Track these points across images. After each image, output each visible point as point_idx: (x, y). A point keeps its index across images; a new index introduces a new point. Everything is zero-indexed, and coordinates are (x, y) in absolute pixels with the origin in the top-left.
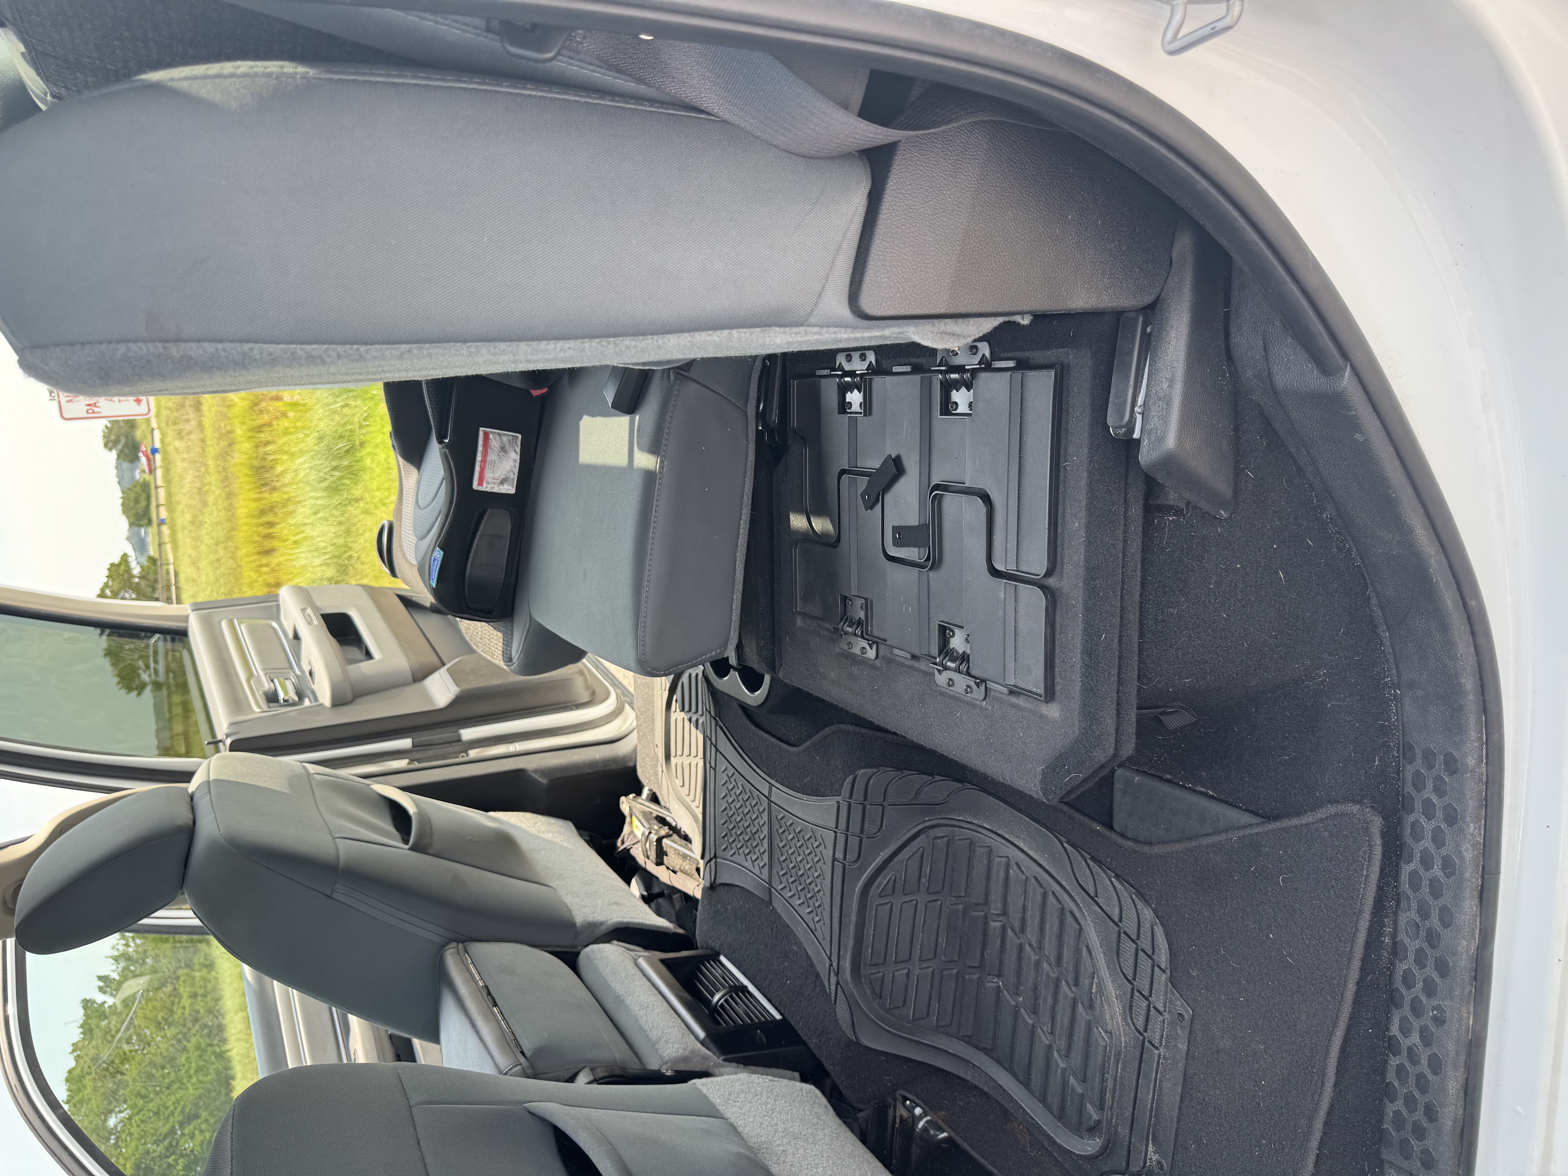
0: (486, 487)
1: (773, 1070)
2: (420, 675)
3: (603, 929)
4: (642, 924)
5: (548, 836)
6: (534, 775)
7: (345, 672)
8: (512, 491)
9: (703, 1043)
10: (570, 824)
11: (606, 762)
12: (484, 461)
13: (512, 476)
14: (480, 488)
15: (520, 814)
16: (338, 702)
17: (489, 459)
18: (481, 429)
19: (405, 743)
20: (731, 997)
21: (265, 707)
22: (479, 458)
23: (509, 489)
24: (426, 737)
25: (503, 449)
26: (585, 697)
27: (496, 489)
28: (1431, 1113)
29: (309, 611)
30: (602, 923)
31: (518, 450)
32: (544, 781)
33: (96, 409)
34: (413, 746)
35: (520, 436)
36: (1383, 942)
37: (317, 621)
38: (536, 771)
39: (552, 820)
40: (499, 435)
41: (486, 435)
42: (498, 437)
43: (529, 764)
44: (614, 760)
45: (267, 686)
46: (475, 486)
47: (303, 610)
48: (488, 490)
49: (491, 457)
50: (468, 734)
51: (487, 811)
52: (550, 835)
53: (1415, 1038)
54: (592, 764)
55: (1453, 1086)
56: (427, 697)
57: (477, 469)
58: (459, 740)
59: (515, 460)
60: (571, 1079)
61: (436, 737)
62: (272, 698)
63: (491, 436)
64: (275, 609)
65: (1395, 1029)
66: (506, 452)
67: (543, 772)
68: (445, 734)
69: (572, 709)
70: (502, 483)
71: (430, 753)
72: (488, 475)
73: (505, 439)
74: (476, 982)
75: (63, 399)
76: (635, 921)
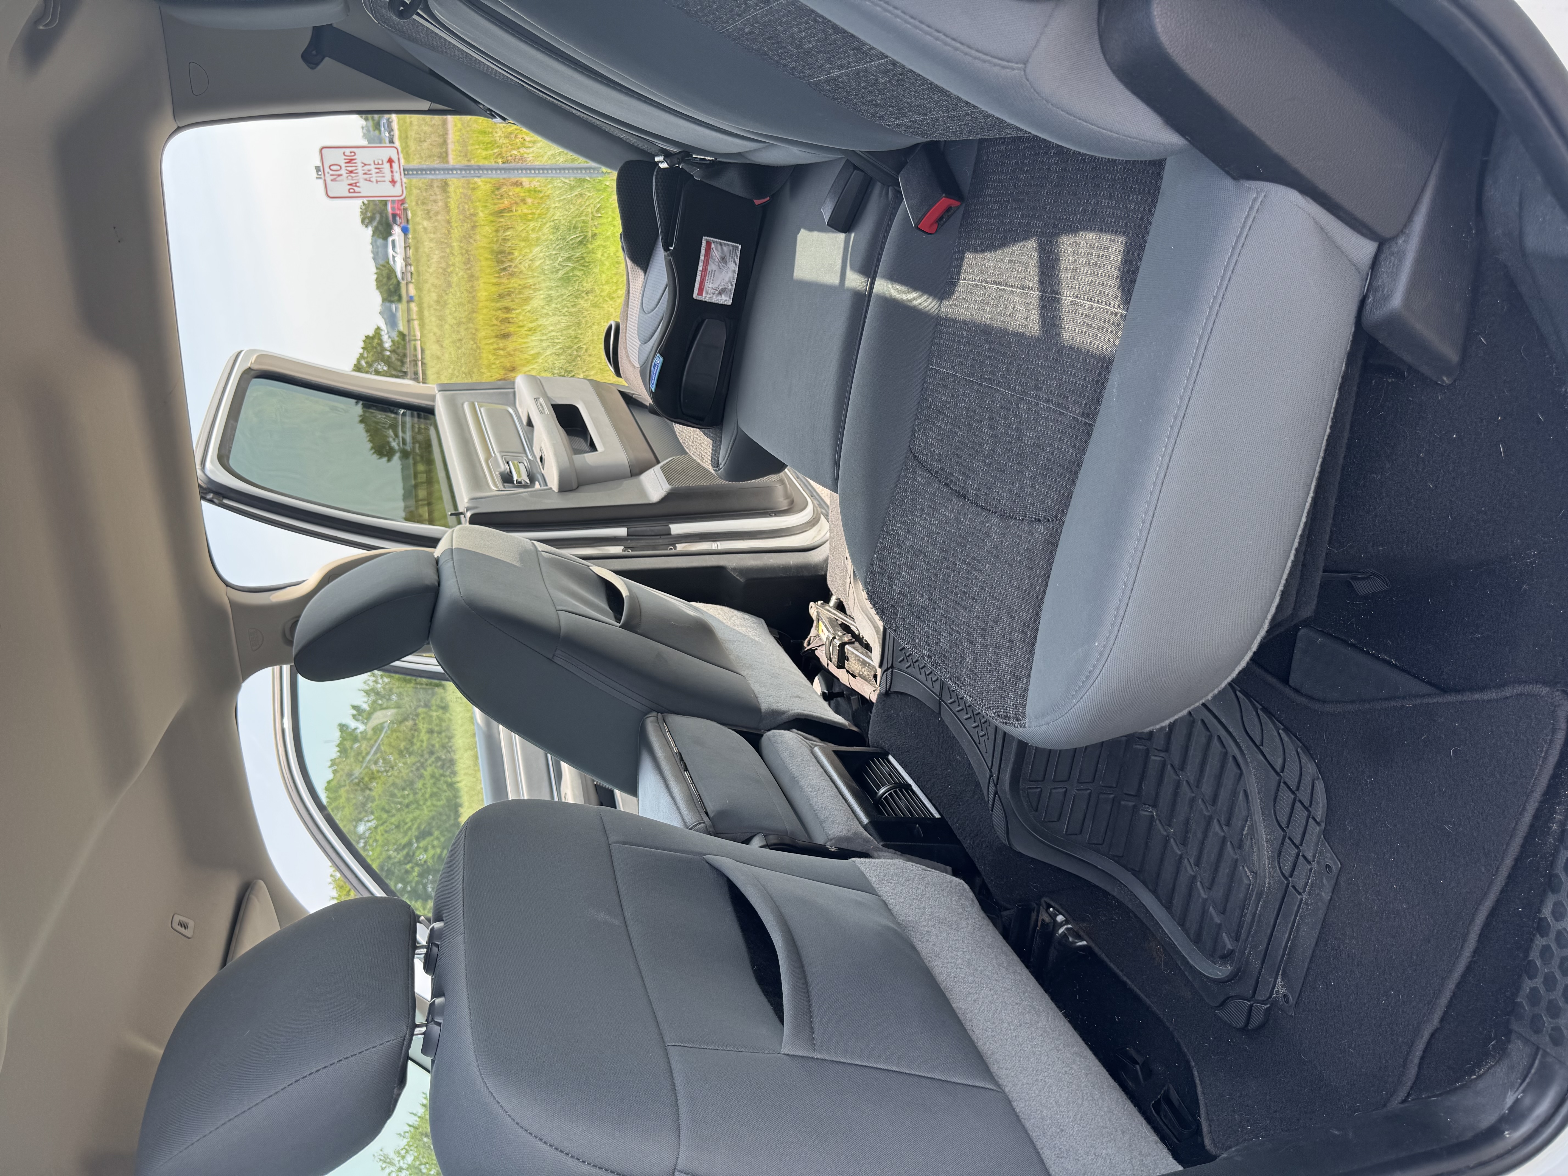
0: (706, 297)
1: (927, 861)
2: (637, 470)
3: (784, 718)
4: (821, 718)
5: (742, 630)
6: (733, 573)
7: (571, 461)
8: (730, 303)
9: (865, 827)
10: (763, 621)
11: (799, 568)
12: (705, 270)
13: (730, 287)
14: (700, 298)
15: (719, 607)
16: (565, 488)
17: (709, 269)
18: (704, 238)
19: (622, 531)
20: (896, 792)
21: (501, 487)
22: (700, 268)
23: (726, 300)
24: (640, 528)
25: (723, 259)
26: (784, 505)
27: (714, 300)
29: (541, 400)
30: (784, 713)
31: (737, 260)
32: (741, 579)
33: (357, 189)
34: (628, 535)
35: (740, 247)
36: (1550, 828)
37: (549, 412)
38: (734, 569)
39: (746, 616)
40: (721, 244)
41: (709, 244)
42: (719, 247)
43: (730, 562)
44: (806, 567)
45: (503, 467)
46: (695, 296)
47: (536, 399)
48: (707, 300)
49: (712, 267)
50: (677, 529)
51: (690, 601)
52: (744, 629)
54: (786, 569)
56: (643, 492)
57: (698, 278)
58: (669, 534)
59: (734, 272)
60: (747, 841)
61: (648, 529)
62: (507, 479)
63: (713, 246)
64: (511, 396)
65: (1547, 912)
66: (726, 263)
67: (742, 571)
68: (656, 527)
69: (771, 516)
70: (720, 294)
71: (643, 543)
72: (709, 285)
73: (725, 249)
74: (671, 749)
75: (329, 178)
76: (814, 714)
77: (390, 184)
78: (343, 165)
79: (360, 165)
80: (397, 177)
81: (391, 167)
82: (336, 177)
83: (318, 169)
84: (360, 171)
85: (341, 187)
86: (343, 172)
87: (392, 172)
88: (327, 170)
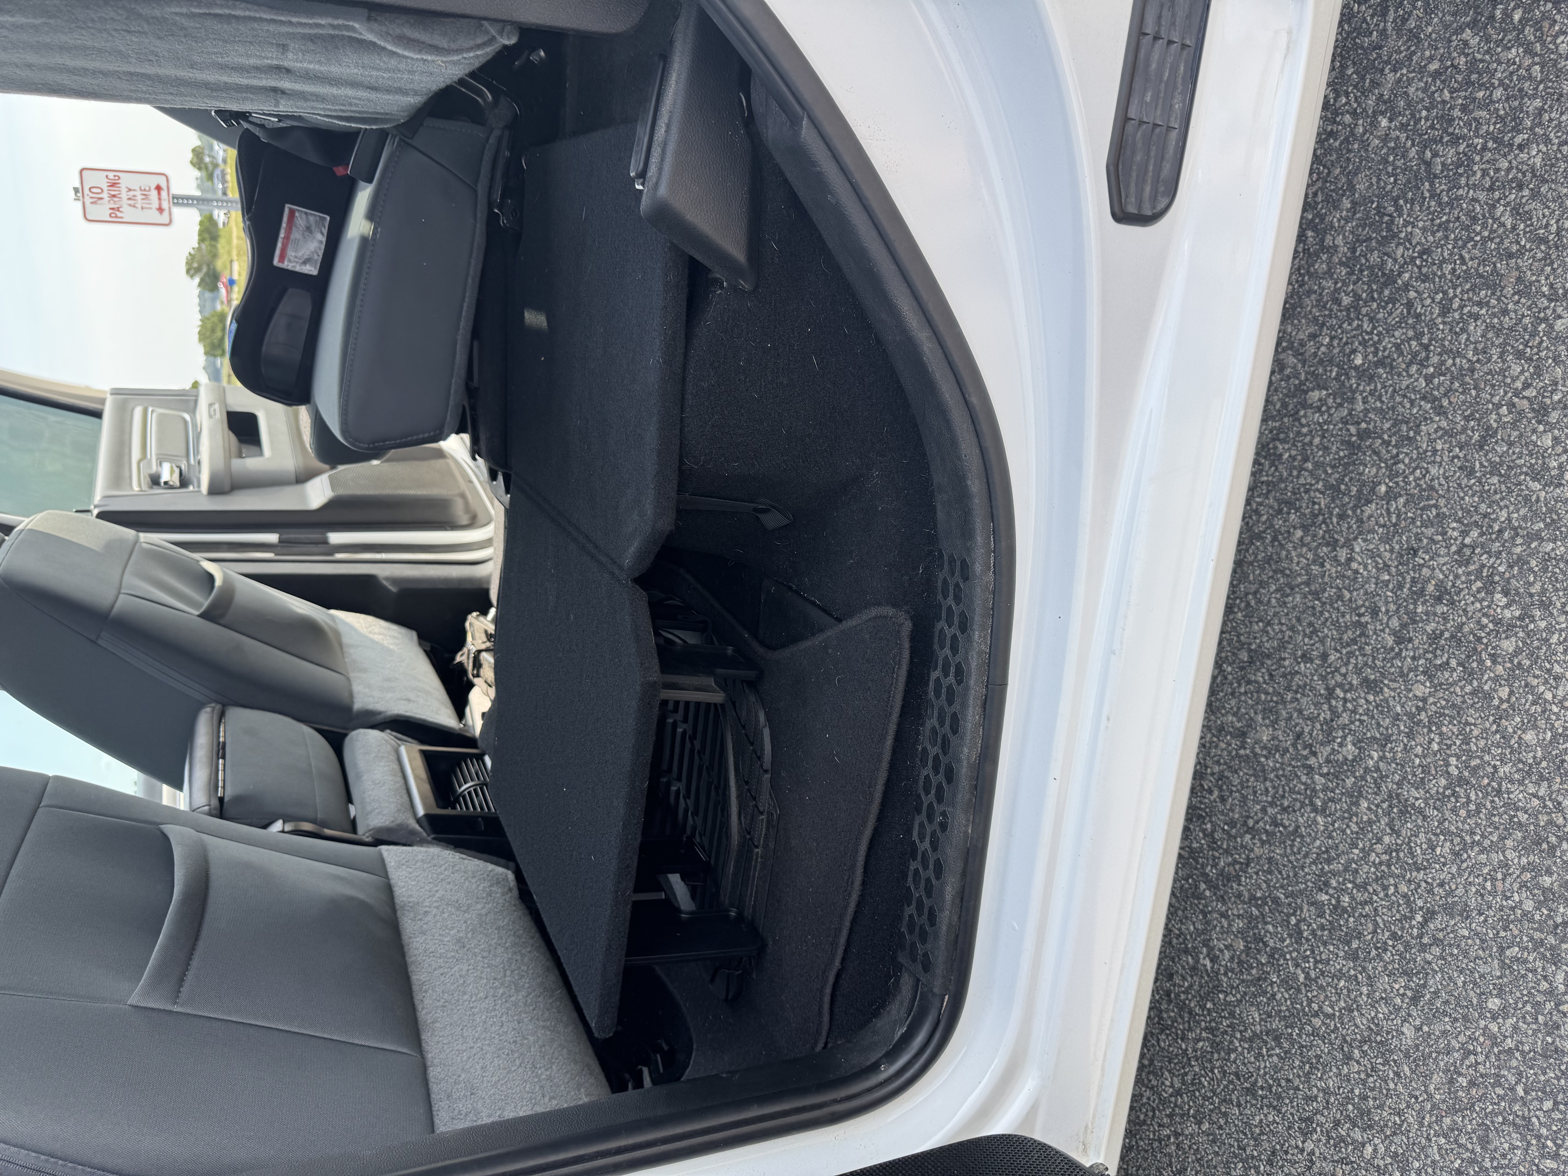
0: (287, 265)
1: (484, 856)
2: (302, 478)
3: (379, 718)
4: (424, 721)
5: (377, 638)
6: (384, 582)
7: (228, 464)
8: (315, 272)
9: (418, 821)
10: (414, 635)
11: (461, 580)
12: (287, 238)
13: (316, 257)
14: (281, 265)
15: (363, 616)
16: (215, 490)
17: (292, 237)
18: (287, 206)
19: (272, 538)
20: (475, 790)
21: (144, 487)
22: (282, 235)
23: (311, 270)
24: (293, 535)
25: (308, 229)
26: (465, 521)
27: (298, 268)
28: (932, 919)
29: (217, 406)
30: (380, 713)
31: (325, 231)
32: (393, 589)
33: (119, 214)
34: (280, 541)
35: (328, 218)
37: (220, 416)
38: (387, 579)
39: (394, 627)
40: (306, 213)
41: (292, 213)
42: (304, 216)
43: (382, 572)
44: (470, 580)
45: (154, 469)
46: (276, 262)
47: (211, 405)
48: (290, 268)
49: (296, 235)
50: (336, 538)
51: (329, 608)
52: (380, 637)
53: (927, 844)
54: (447, 580)
55: (949, 892)
56: (304, 497)
57: (279, 245)
58: (325, 542)
59: (321, 242)
60: (265, 827)
61: (303, 536)
62: (155, 481)
63: (297, 214)
64: (192, 404)
66: (311, 232)
67: (395, 581)
68: (314, 535)
69: (446, 529)
70: (305, 263)
71: (295, 550)
72: (290, 253)
73: (311, 219)
74: (219, 737)
75: (88, 201)
76: (418, 716)
77: (157, 213)
78: (105, 188)
79: (124, 190)
80: (165, 205)
81: (159, 193)
82: (97, 201)
83: (76, 190)
84: (124, 195)
85: (102, 211)
86: (105, 195)
87: (160, 199)
88: (86, 191)
